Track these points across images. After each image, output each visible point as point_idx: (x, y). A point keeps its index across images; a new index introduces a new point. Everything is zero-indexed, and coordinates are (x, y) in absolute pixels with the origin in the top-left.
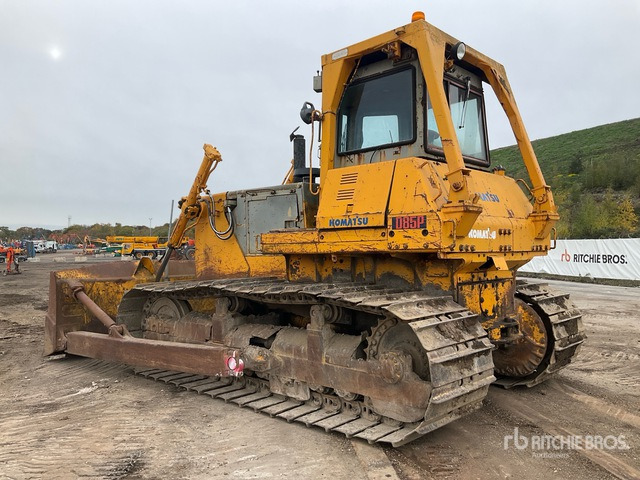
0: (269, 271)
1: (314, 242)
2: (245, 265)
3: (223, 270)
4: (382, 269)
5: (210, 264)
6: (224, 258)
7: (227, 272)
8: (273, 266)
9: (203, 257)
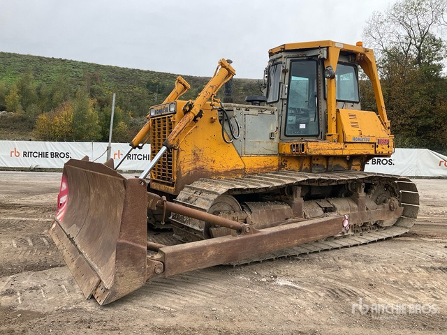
0: (263, 167)
1: (341, 149)
2: (241, 163)
3: (216, 169)
4: (333, 163)
5: (201, 164)
6: (218, 158)
7: (221, 170)
8: (266, 163)
9: (191, 157)
